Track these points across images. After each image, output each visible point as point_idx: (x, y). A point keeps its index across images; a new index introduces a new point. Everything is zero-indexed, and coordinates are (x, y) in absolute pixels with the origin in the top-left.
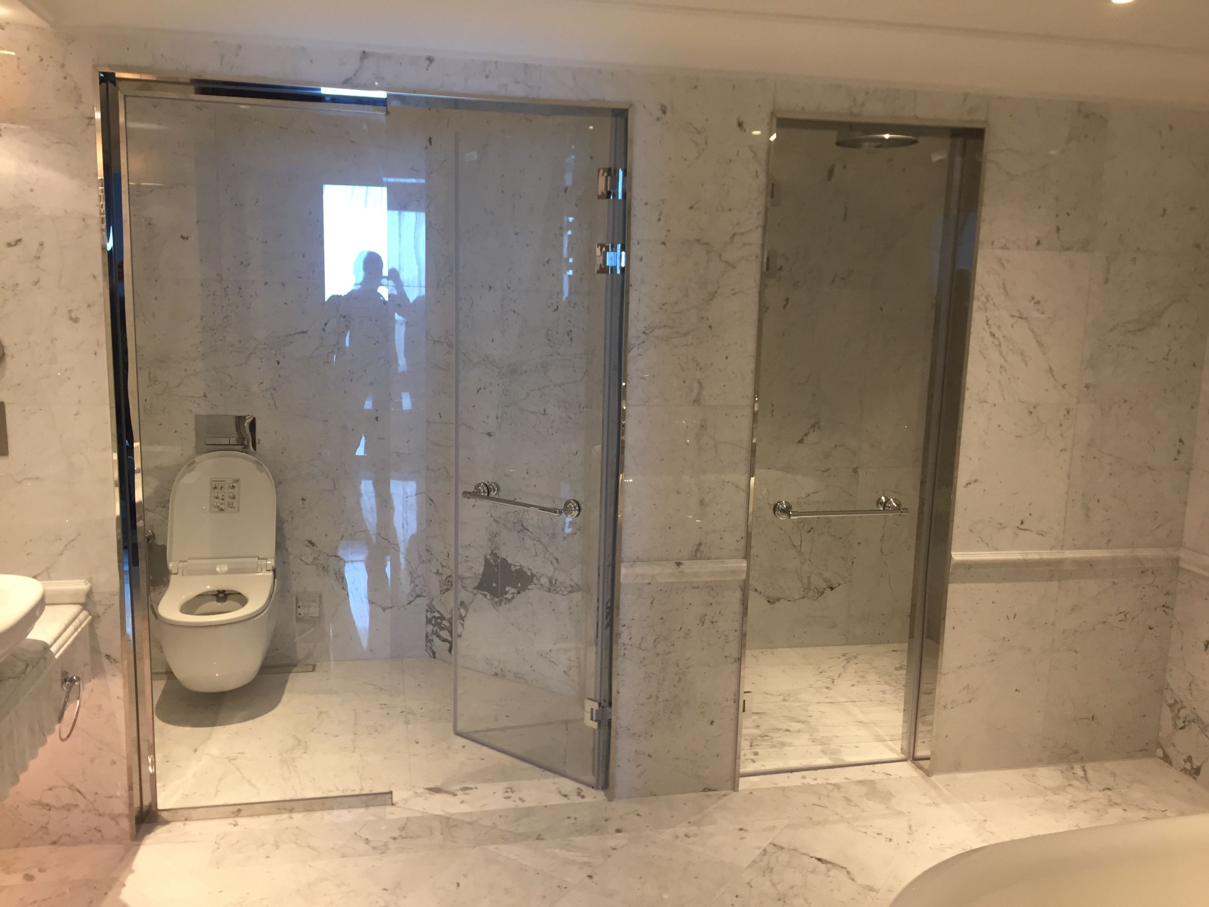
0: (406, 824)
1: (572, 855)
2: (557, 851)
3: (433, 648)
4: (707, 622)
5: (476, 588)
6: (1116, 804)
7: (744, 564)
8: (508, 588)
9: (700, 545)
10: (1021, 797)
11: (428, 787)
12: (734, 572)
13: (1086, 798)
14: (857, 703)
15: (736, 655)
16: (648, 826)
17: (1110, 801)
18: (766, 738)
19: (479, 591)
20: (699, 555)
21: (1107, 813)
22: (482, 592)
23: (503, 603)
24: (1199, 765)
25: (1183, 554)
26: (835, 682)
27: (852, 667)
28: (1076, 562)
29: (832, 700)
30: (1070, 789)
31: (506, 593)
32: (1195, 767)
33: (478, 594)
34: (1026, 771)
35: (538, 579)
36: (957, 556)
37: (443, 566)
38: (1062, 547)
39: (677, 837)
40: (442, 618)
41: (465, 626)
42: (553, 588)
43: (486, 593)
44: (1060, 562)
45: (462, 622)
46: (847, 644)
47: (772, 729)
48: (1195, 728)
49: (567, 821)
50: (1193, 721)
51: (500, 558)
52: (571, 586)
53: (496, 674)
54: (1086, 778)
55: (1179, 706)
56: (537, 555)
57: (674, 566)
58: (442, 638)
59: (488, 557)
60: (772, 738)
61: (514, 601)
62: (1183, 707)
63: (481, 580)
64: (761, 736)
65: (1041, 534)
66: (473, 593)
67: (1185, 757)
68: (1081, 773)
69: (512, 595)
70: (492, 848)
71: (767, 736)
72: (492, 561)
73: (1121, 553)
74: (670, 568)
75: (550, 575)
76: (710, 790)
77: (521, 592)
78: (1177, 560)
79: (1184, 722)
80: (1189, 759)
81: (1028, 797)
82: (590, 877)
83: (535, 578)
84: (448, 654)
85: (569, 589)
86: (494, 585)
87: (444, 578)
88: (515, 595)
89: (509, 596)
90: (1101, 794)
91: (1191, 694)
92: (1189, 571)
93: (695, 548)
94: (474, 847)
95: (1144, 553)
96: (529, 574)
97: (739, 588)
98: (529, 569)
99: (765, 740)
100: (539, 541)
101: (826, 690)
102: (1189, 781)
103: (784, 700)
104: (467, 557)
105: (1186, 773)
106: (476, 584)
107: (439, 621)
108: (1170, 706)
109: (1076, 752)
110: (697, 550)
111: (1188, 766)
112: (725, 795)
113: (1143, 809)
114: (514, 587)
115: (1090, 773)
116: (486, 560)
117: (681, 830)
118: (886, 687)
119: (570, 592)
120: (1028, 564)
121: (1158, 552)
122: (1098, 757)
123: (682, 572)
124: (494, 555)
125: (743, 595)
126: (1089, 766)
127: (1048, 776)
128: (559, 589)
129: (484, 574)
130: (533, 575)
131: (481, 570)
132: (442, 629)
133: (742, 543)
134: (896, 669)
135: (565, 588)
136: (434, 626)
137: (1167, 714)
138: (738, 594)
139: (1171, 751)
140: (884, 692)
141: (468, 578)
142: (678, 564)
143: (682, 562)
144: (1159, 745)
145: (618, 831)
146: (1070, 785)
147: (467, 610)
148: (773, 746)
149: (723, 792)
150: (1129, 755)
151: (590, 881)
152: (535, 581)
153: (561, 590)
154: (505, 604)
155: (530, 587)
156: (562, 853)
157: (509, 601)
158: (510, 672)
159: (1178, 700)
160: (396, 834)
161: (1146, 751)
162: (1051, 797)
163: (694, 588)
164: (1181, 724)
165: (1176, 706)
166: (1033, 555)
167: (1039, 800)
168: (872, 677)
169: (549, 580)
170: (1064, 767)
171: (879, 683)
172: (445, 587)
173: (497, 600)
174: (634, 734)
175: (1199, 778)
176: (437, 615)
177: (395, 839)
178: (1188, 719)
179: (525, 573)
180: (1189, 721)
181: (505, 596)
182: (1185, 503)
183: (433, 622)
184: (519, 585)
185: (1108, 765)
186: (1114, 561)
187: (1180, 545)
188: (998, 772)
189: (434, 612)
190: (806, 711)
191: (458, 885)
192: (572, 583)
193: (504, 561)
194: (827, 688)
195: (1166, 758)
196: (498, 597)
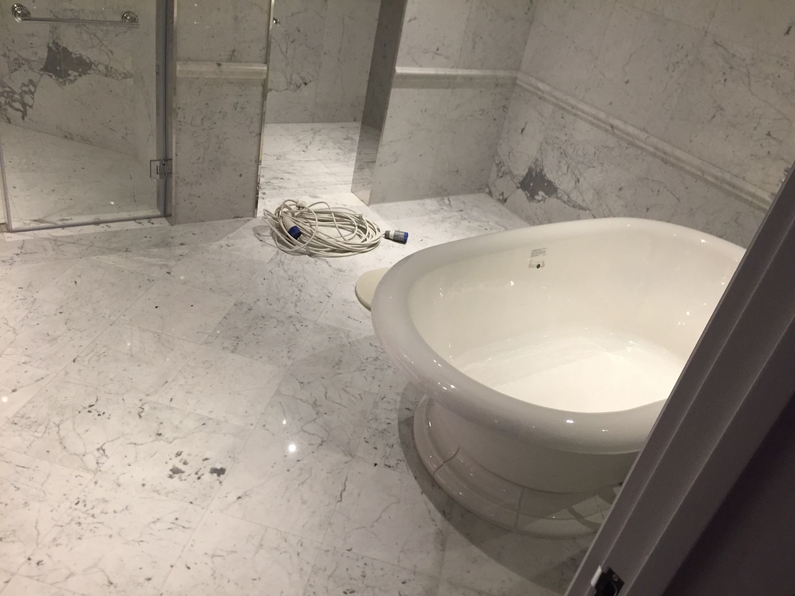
0: (23, 244)
1: (153, 261)
2: (142, 258)
3: (8, 116)
4: (239, 109)
5: (41, 70)
6: (465, 219)
7: (265, 68)
8: (70, 72)
9: (234, 51)
10: (417, 216)
11: (33, 219)
12: (258, 73)
13: (450, 216)
14: (323, 161)
15: (257, 131)
16: (201, 241)
17: (462, 217)
18: (270, 184)
19: (45, 72)
20: (233, 58)
21: (460, 224)
22: (48, 73)
23: (67, 83)
24: (506, 197)
25: (519, 75)
26: (308, 147)
27: (318, 138)
28: (465, 78)
29: (308, 159)
30: (442, 211)
31: (69, 75)
32: (504, 198)
33: (45, 75)
34: (419, 201)
35: (96, 66)
36: (399, 70)
37: (9, 50)
38: (457, 67)
39: (221, 247)
40: (13, 92)
41: (35, 99)
42: (109, 74)
43: (51, 74)
44: (454, 77)
45: (32, 96)
46: (313, 122)
47: (272, 178)
48: (508, 177)
49: (145, 239)
50: (508, 173)
51: (62, 47)
52: (125, 73)
53: (66, 137)
54: (450, 205)
55: (501, 165)
56: (93, 47)
57: (216, 66)
58: (15, 108)
59: (51, 45)
60: (273, 183)
61: (77, 82)
62: (504, 165)
63: (46, 63)
64: (266, 183)
65: (447, 58)
66: (40, 74)
67: (500, 193)
68: (447, 202)
69: (74, 77)
70: (94, 258)
71: (269, 182)
72: (54, 49)
73: (489, 73)
74: (213, 67)
75: (106, 63)
76: (238, 217)
77: (82, 75)
78: (515, 79)
79: (503, 173)
80: (502, 194)
81: (421, 216)
82: (169, 273)
83: (93, 65)
84: (22, 121)
85: (123, 75)
86: (58, 68)
87: (11, 60)
88: (77, 78)
89: (72, 78)
90: (457, 214)
91: (509, 158)
92: (521, 86)
93: (231, 53)
94: (81, 258)
95: (500, 73)
96: (88, 61)
97: (261, 85)
98: (88, 58)
99: (269, 185)
100: (95, 35)
101: (303, 153)
102: (500, 206)
103: (278, 159)
104: (31, 44)
105: (499, 201)
106: (42, 67)
107: (10, 94)
108: (497, 165)
109: (446, 190)
110: (232, 55)
111: (501, 197)
112: (249, 220)
113: (478, 221)
114: (77, 71)
115: (452, 203)
116: (49, 48)
117: (223, 242)
118: (339, 151)
119: (124, 78)
120: (436, 77)
121: (507, 73)
122: (457, 193)
123: (221, 71)
124: (56, 44)
125: (264, 89)
126: (451, 198)
127: (431, 204)
128: (114, 75)
129: (47, 59)
130: (91, 63)
131: (46, 55)
132: (14, 101)
133: (264, 52)
134: (345, 139)
135: (120, 74)
136: (7, 98)
137: (494, 169)
138: (260, 89)
139: (493, 189)
140: (338, 154)
141: (34, 61)
142: (219, 65)
143: (221, 63)
144: (487, 186)
145: (182, 244)
146: (442, 209)
147: (35, 86)
148: (275, 189)
149: (247, 218)
150: (472, 192)
151: (169, 275)
152: (93, 66)
153: (116, 76)
154: (69, 84)
155: (89, 72)
156: (146, 260)
157: (71, 82)
158: (77, 135)
159: (502, 162)
160: (18, 251)
161: (480, 190)
162: (433, 216)
163: (229, 83)
164: (500, 175)
165: (500, 164)
166: (441, 72)
167: (426, 218)
168: (330, 144)
169: (106, 67)
170: (439, 199)
171: (335, 148)
172: (13, 68)
173: (61, 80)
174: (188, 183)
175: (506, 204)
176: (8, 89)
177: (17, 254)
178: (505, 172)
179: (85, 61)
180: (506, 174)
181: (68, 78)
182: (526, 43)
183: (5, 94)
184: (80, 70)
185: (461, 197)
186: (484, 77)
187: (518, 69)
188: (407, 202)
189: (5, 87)
190: (292, 166)
191: (76, 282)
192: (126, 71)
193: (65, 49)
194: (304, 151)
195: (490, 194)
196: (62, 78)
